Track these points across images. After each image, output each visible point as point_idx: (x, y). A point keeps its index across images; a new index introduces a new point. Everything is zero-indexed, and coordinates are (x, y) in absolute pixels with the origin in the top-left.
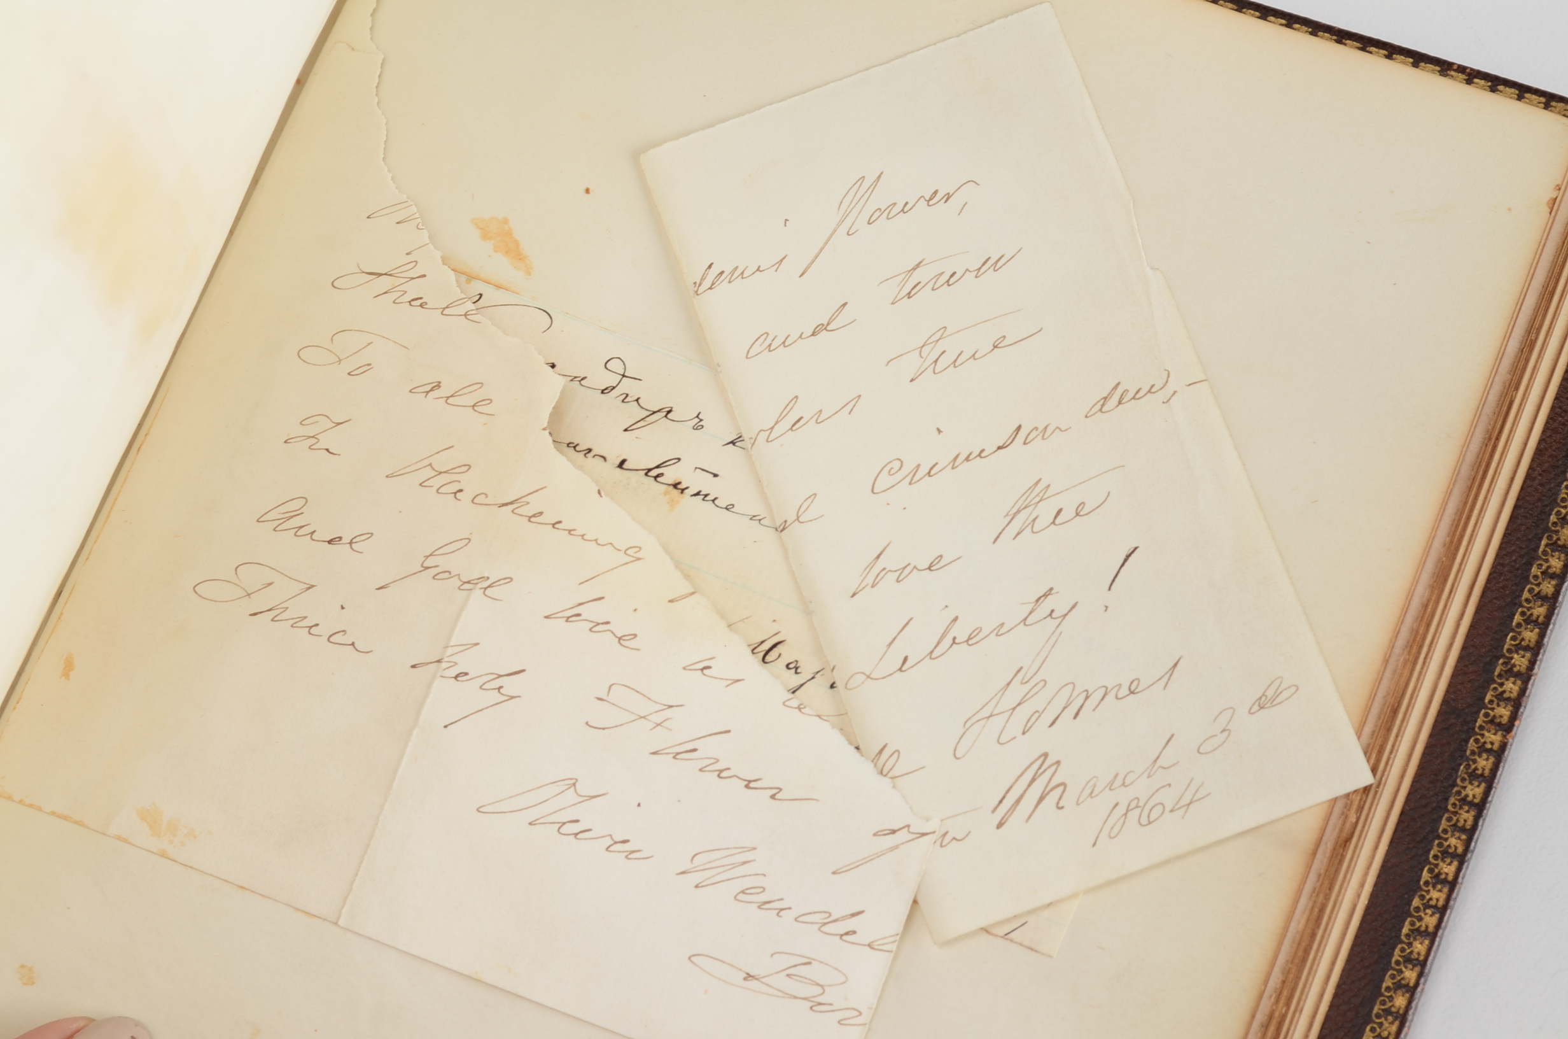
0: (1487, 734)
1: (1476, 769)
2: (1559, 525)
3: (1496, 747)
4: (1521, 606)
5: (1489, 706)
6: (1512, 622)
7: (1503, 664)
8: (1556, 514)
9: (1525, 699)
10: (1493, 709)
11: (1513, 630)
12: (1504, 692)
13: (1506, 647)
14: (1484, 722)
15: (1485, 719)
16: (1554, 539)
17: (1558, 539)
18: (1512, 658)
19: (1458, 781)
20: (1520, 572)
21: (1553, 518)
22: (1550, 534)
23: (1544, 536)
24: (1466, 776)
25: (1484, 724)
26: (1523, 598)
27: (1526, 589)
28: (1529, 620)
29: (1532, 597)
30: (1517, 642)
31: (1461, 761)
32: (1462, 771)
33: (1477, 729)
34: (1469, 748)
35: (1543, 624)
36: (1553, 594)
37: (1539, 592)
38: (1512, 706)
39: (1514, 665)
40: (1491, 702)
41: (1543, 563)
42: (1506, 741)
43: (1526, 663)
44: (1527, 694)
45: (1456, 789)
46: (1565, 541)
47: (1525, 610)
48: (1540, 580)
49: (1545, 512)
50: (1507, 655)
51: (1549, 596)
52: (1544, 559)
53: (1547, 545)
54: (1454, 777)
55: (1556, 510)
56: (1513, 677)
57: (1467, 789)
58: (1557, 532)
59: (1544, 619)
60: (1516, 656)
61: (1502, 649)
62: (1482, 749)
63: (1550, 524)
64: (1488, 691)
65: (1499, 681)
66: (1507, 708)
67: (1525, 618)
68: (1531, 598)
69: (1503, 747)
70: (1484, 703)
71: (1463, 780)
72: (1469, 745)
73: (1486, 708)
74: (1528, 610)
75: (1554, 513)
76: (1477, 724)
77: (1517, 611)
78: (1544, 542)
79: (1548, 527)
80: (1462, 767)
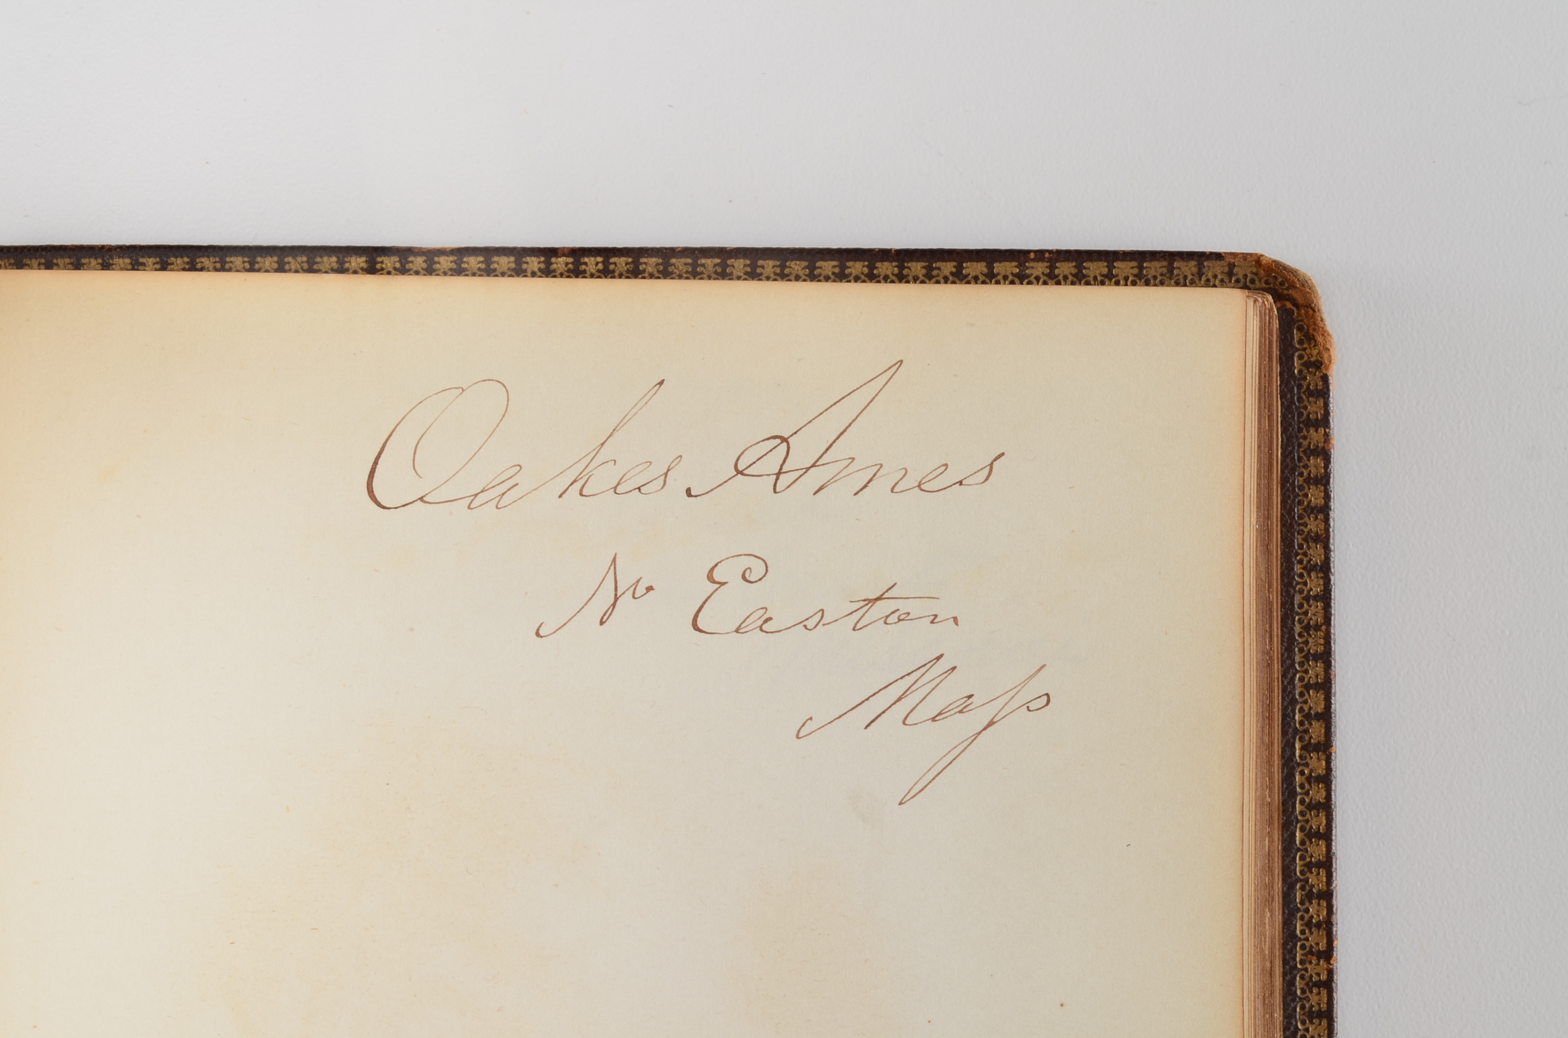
0: (1308, 966)
1: (1312, 1006)
2: (1306, 722)
3: (1324, 977)
4: (1298, 821)
5: (1302, 937)
6: (1295, 841)
7: (1300, 888)
8: (1300, 712)
9: (1334, 917)
10: (1307, 939)
11: (1299, 850)
12: (1312, 917)
13: (1298, 869)
14: (1302, 955)
15: (1305, 951)
16: (1307, 738)
17: (1311, 737)
18: (1307, 881)
19: (1300, 1026)
20: (1285, 786)
21: (1297, 717)
22: (1301, 734)
23: (1295, 740)
24: (1305, 1018)
25: (1302, 957)
26: (1297, 812)
27: (1298, 802)
28: (1312, 835)
29: (1306, 807)
30: (1308, 859)
31: (1295, 1004)
32: (1300, 1013)
33: (1299, 966)
34: (1298, 987)
35: (1324, 834)
36: (1325, 799)
37: (1311, 800)
38: (1325, 929)
39: (1313, 886)
40: (1303, 932)
41: (1304, 768)
42: (1331, 967)
43: (1324, 879)
44: (1335, 911)
45: (1299, 1034)
46: (1318, 736)
47: (1303, 823)
48: (1307, 786)
49: (1289, 713)
50: (1302, 877)
51: (1320, 800)
52: (1303, 765)
53: (1302, 749)
54: (1294, 1023)
55: (1298, 707)
56: (1316, 898)
57: (1310, 1029)
58: (1306, 731)
59: (1325, 827)
60: (1308, 874)
61: (1295, 873)
62: (1310, 984)
63: (1297, 725)
64: (1297, 922)
65: (1304, 907)
66: (1320, 933)
67: (1306, 832)
68: (1304, 809)
69: (1330, 973)
70: (1297, 936)
71: (1303, 1023)
72: (1298, 984)
73: (1300, 940)
74: (1307, 823)
75: (1297, 711)
76: (1298, 960)
77: (1296, 827)
78: (1298, 745)
79: (1296, 731)
80: (1298, 1009)
